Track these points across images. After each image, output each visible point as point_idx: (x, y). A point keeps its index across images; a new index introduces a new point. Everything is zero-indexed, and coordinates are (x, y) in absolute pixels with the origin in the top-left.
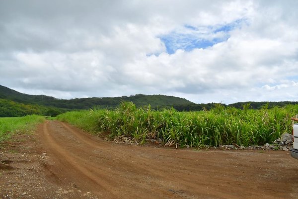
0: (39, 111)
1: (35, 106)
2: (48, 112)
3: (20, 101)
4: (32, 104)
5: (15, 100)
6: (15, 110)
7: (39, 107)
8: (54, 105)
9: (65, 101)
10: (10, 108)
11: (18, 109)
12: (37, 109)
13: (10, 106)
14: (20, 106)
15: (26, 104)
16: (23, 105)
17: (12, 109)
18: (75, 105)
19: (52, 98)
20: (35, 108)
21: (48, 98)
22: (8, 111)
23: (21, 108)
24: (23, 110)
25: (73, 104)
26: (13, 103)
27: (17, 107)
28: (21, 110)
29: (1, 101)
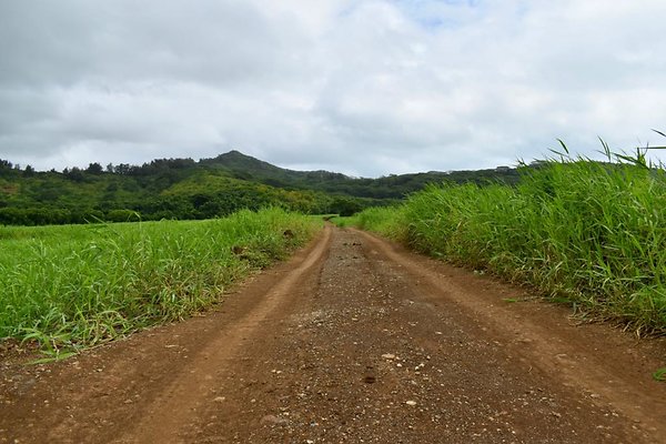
0: (314, 203)
1: (306, 195)
2: (333, 205)
3: (276, 184)
4: (301, 189)
5: (269, 182)
7: (316, 195)
8: (346, 191)
9: (369, 181)
12: (310, 200)
14: (277, 193)
15: (290, 190)
16: (283, 191)
17: (261, 201)
18: (391, 191)
19: (340, 176)
20: (307, 198)
21: (331, 176)
23: (280, 198)
25: (384, 188)
26: (262, 188)
29: (241, 184)
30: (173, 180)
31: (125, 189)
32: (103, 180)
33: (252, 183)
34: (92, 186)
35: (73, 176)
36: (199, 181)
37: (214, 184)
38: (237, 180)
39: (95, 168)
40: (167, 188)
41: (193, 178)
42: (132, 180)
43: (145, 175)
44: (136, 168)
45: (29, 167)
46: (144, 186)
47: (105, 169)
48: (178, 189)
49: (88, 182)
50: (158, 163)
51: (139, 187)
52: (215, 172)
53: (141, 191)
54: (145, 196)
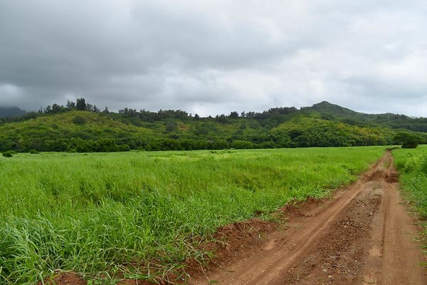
0: (381, 137)
1: (374, 130)
2: (396, 138)
3: (352, 123)
4: (371, 126)
5: (346, 122)
6: (344, 136)
7: (383, 130)
8: (408, 128)
10: (338, 132)
11: (348, 135)
12: (378, 134)
13: (338, 130)
14: (352, 129)
15: (362, 127)
16: (356, 128)
17: (339, 135)
19: (403, 117)
20: (376, 133)
21: (396, 118)
22: (334, 137)
23: (353, 132)
24: (356, 136)
26: (341, 125)
27: (347, 131)
28: (353, 135)
29: (325, 123)
30: (280, 121)
31: (251, 128)
32: (238, 122)
33: (333, 122)
34: (231, 126)
35: (221, 119)
36: (296, 122)
37: (306, 124)
38: (323, 120)
39: (234, 115)
40: (276, 126)
41: (293, 119)
42: (256, 122)
43: (264, 118)
44: (258, 114)
45: (196, 115)
46: (263, 126)
47: (240, 115)
48: (283, 127)
49: (230, 123)
50: (273, 111)
51: (260, 126)
52: (308, 116)
53: (261, 128)
54: (263, 131)
